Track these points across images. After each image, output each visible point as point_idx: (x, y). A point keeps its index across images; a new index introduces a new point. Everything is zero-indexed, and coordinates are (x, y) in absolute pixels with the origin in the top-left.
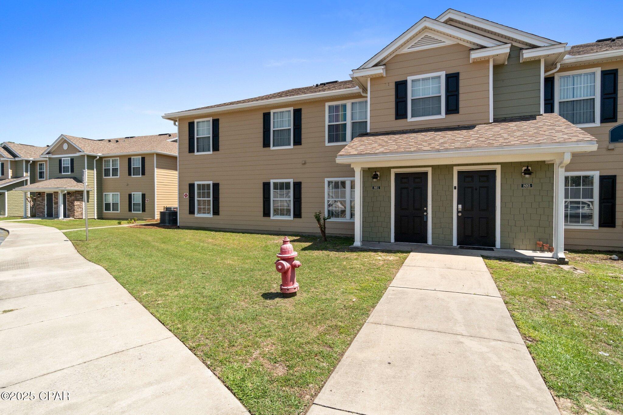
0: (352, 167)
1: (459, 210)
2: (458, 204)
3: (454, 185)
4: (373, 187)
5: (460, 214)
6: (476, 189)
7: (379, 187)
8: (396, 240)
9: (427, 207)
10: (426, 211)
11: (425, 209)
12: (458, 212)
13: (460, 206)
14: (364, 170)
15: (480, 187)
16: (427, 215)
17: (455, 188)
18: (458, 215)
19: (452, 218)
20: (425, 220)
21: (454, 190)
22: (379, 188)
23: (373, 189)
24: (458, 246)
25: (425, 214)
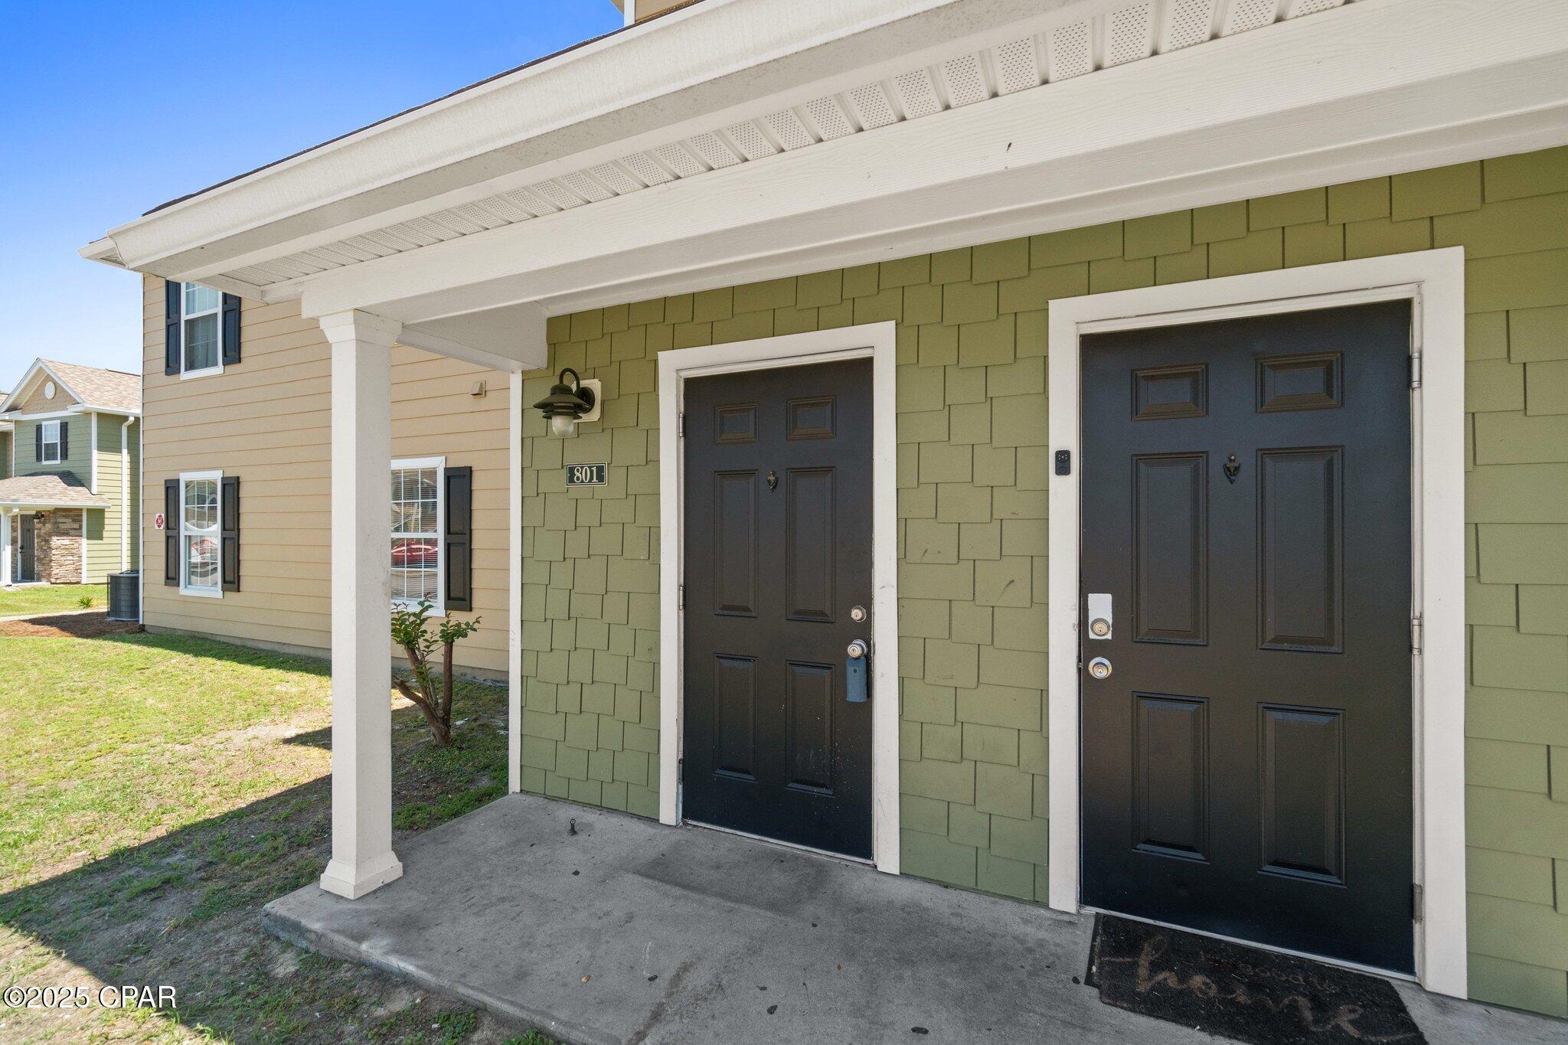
0: (307, 313)
1: (1092, 636)
2: (1085, 587)
3: (1056, 444)
4: (571, 470)
5: (1101, 670)
6: (1231, 472)
7: (600, 469)
8: (693, 808)
9: (867, 603)
10: (864, 631)
11: (857, 614)
12: (1087, 649)
13: (1101, 605)
14: (529, 372)
15: (1267, 453)
16: (867, 659)
17: (1063, 463)
18: (1083, 672)
19: (1044, 693)
20: (855, 694)
21: (1056, 482)
22: (601, 479)
23: (571, 480)
24: (1091, 910)
25: (855, 650)
